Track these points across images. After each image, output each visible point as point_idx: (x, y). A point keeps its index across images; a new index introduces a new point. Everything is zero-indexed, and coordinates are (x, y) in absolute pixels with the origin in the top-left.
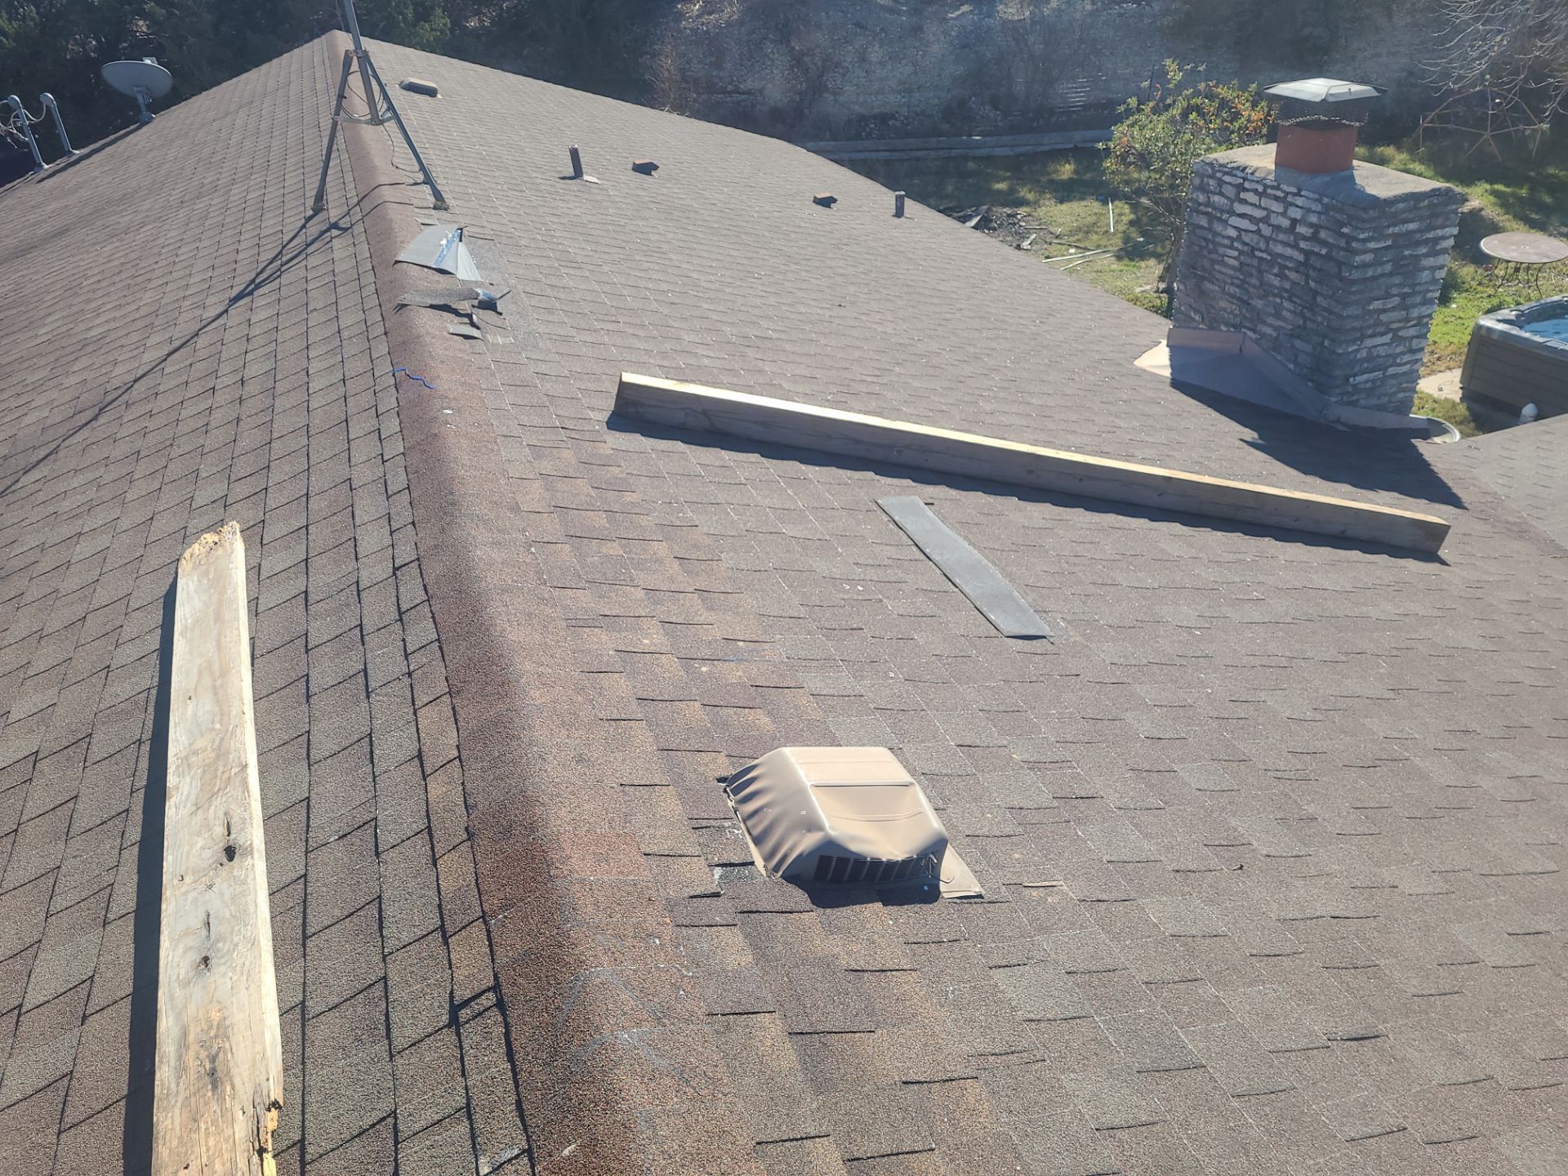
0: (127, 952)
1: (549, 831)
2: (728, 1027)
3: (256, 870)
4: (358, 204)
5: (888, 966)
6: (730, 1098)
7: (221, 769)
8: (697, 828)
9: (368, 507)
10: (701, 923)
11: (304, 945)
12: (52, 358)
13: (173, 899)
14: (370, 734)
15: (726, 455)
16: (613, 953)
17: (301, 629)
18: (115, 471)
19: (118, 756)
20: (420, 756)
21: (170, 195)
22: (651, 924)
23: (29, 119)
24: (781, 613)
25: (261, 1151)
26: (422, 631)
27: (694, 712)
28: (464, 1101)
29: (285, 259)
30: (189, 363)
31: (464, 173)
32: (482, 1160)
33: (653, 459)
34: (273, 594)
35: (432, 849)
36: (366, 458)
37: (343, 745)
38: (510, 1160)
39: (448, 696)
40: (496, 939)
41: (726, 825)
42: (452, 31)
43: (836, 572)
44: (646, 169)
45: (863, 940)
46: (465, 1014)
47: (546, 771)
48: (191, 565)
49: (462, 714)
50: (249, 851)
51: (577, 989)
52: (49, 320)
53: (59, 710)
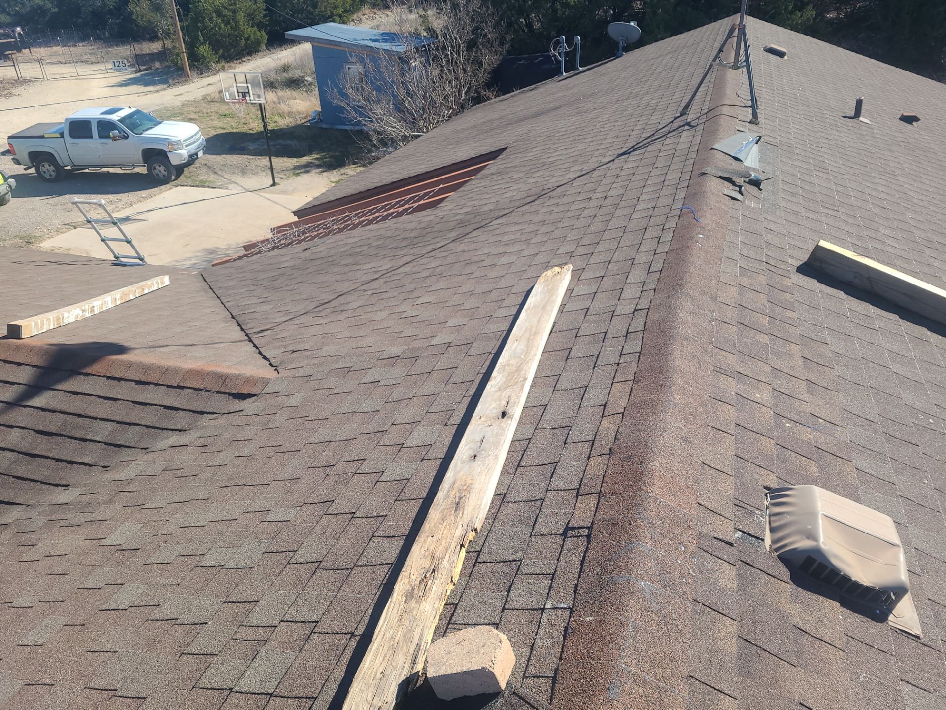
0: (448, 440)
1: (650, 467)
2: (703, 612)
3: (511, 427)
4: (706, 114)
5: (824, 639)
6: (685, 645)
7: (516, 376)
8: (737, 506)
9: (637, 275)
10: (714, 554)
11: (516, 469)
12: (528, 168)
13: (474, 425)
14: (587, 386)
15: (872, 309)
16: (656, 541)
17: (578, 326)
18: (532, 227)
19: (480, 356)
20: (605, 406)
21: (614, 96)
22: (684, 538)
23: (565, 49)
24: (860, 414)
25: (462, 546)
26: (634, 345)
27: (769, 445)
28: (553, 571)
29: (654, 138)
30: (585, 183)
31: (779, 104)
32: (549, 601)
33: (818, 296)
34: (573, 305)
35: (591, 451)
36: (647, 250)
37: (573, 387)
38: (561, 608)
39: (632, 381)
40: (600, 506)
41: (757, 512)
42: (815, 19)
43: (917, 405)
44: (909, 120)
45: (815, 616)
46: (570, 533)
47: (663, 437)
48: (544, 280)
49: (634, 393)
50: (511, 417)
51: (628, 548)
52: (534, 150)
53: (466, 328)
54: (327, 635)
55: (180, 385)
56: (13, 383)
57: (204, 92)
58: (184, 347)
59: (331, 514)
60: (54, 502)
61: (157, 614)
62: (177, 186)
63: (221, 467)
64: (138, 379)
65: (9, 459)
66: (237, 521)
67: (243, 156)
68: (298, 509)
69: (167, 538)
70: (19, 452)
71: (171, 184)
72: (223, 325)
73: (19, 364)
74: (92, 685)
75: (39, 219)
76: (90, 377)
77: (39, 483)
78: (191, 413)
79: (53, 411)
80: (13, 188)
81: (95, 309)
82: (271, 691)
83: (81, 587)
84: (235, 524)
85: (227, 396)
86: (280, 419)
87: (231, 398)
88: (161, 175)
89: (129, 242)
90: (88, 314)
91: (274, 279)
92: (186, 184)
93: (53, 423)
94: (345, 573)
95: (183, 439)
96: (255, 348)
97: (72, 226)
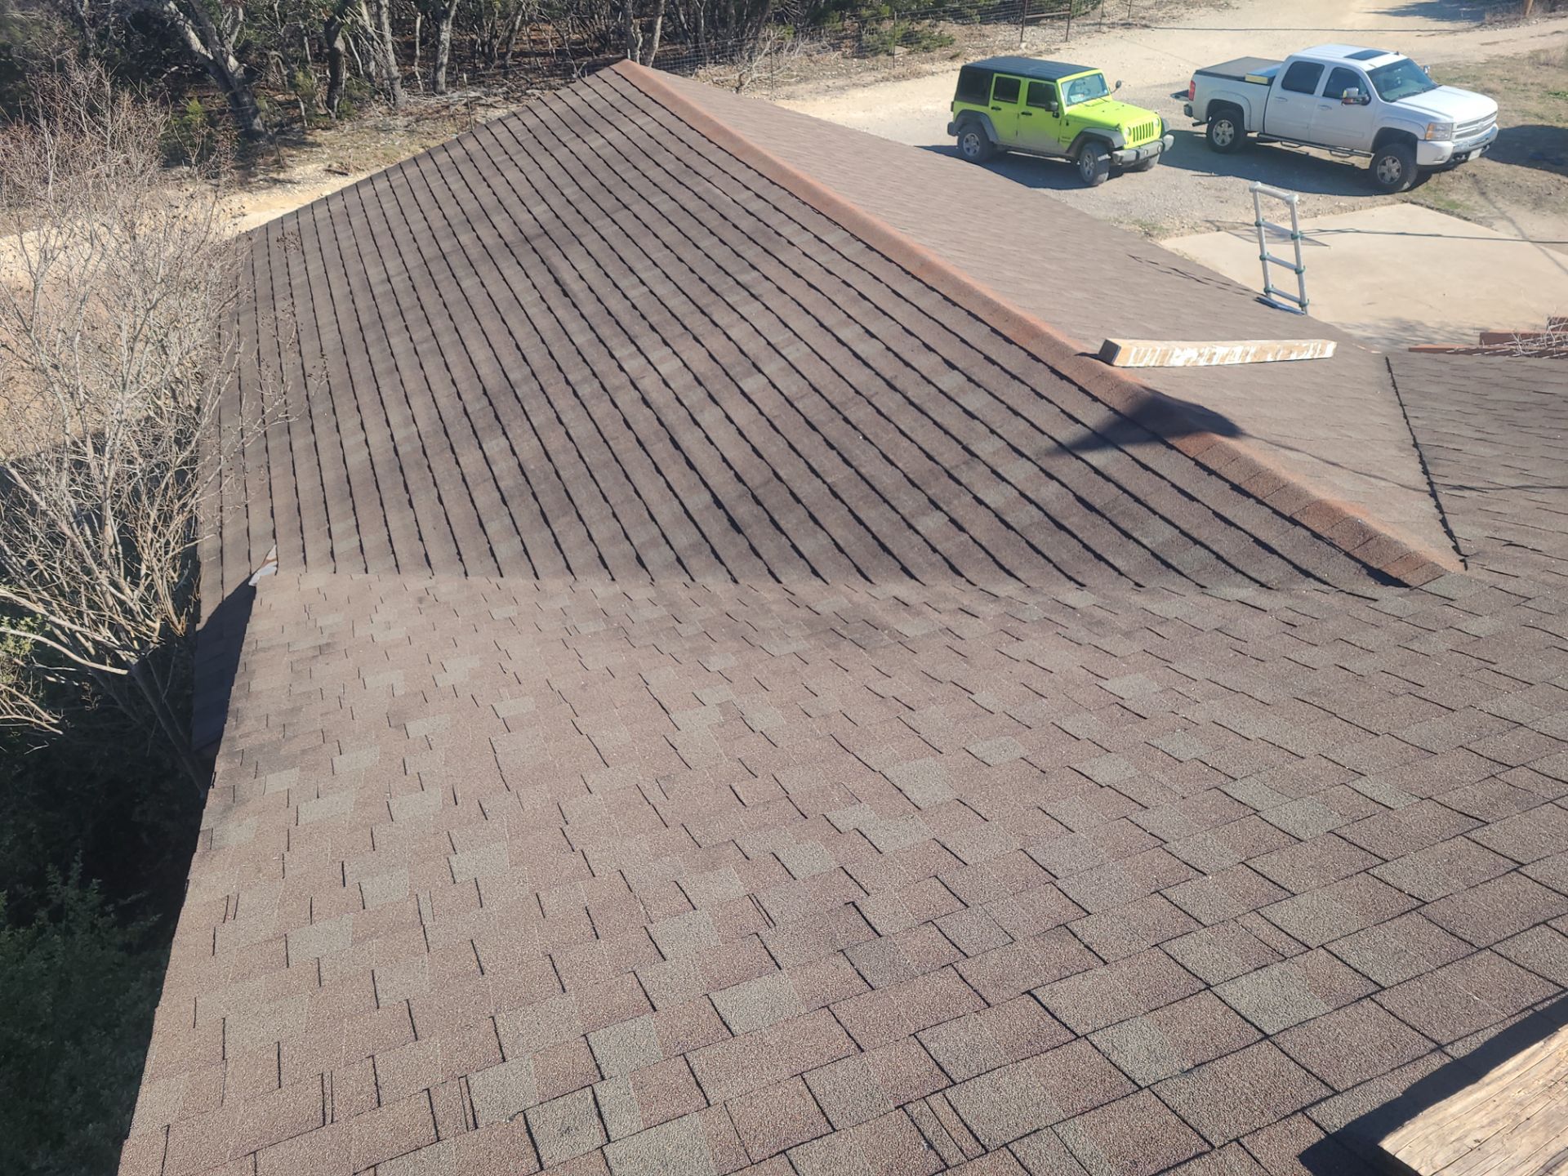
54: (1392, 1017)
55: (1294, 517)
56: (1077, 421)
57: (1539, 44)
58: (1322, 463)
59: (1474, 841)
60: (1060, 598)
61: (1140, 817)
62: (1404, 202)
63: (1306, 669)
64: (1236, 482)
65: (1032, 517)
66: (1304, 761)
67: (1553, 175)
68: (1417, 800)
69: (1190, 726)
70: (1046, 514)
71: (1398, 195)
72: (1394, 452)
73: (1095, 399)
74: (1030, 851)
75: (1178, 204)
76: (1174, 452)
77: (1051, 565)
78: (1291, 567)
79: (1108, 479)
80: (1167, 149)
81: (1215, 358)
82: (1269, 1032)
83: (1057, 723)
84: (1300, 764)
85: (1359, 566)
86: (1439, 643)
87: (1364, 572)
88: (1388, 177)
89: (1298, 272)
90: (1202, 362)
91: (1521, 407)
92: (1422, 201)
93: (1100, 495)
94: (1464, 949)
95: (1262, 599)
96: (1436, 511)
97: (1215, 226)
